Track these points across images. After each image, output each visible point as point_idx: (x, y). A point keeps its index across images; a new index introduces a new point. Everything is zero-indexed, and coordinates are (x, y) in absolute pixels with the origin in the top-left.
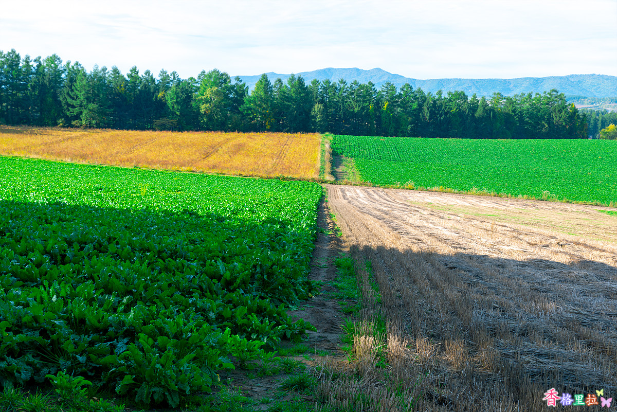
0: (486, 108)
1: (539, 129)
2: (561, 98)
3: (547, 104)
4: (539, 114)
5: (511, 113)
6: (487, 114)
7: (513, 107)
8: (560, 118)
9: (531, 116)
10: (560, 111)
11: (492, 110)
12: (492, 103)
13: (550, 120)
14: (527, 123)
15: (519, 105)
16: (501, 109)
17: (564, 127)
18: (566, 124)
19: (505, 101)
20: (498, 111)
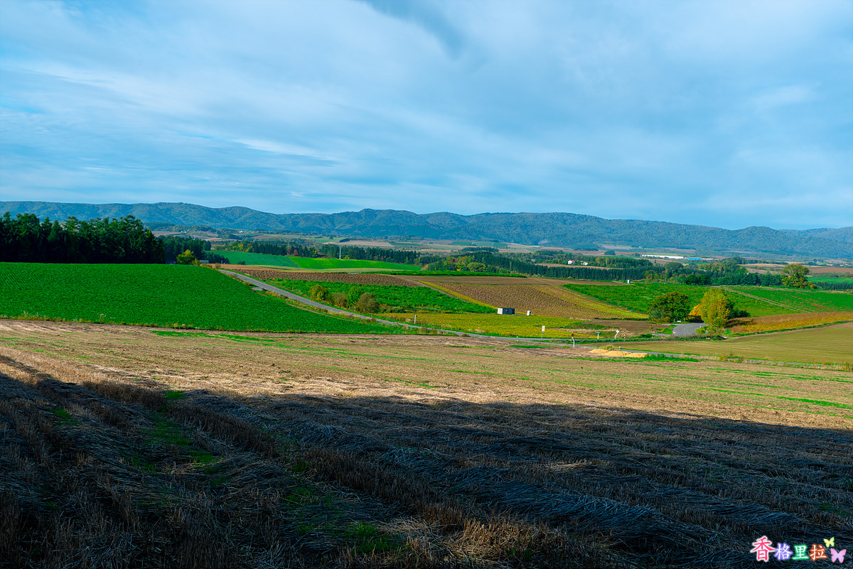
0: (59, 232)
1: (116, 254)
2: (138, 223)
3: (124, 229)
4: (116, 239)
5: (86, 237)
6: (60, 238)
7: (88, 231)
8: (137, 243)
9: (108, 241)
10: (136, 237)
11: (66, 233)
12: (66, 227)
13: (126, 246)
14: (104, 247)
15: (94, 229)
16: (76, 233)
17: (141, 252)
18: (143, 250)
19: (80, 225)
20: (72, 235)
